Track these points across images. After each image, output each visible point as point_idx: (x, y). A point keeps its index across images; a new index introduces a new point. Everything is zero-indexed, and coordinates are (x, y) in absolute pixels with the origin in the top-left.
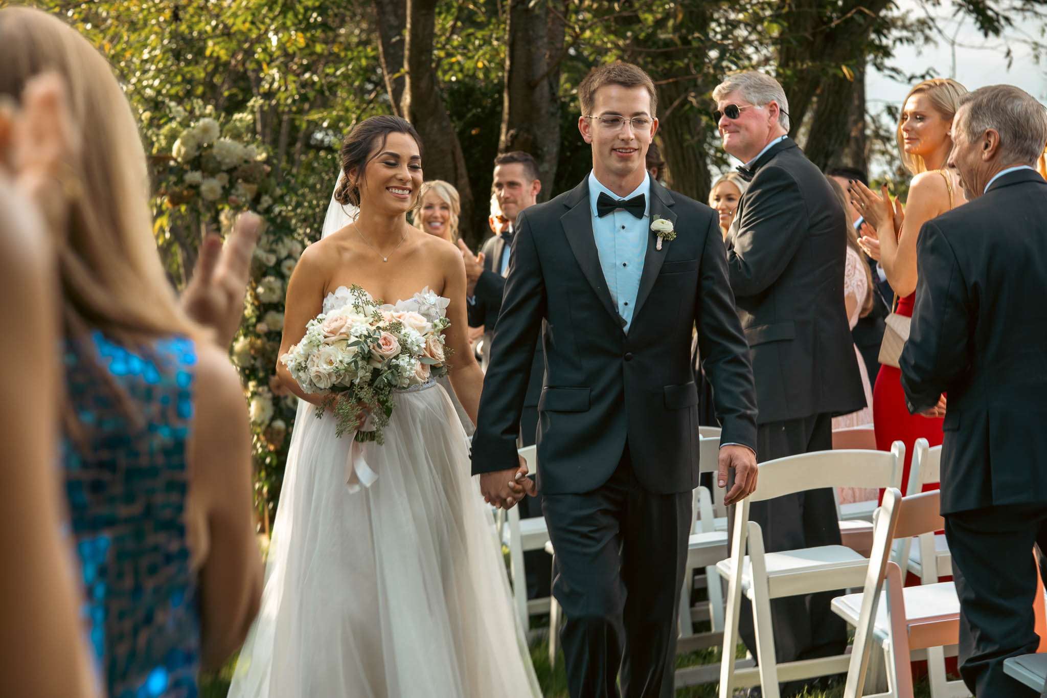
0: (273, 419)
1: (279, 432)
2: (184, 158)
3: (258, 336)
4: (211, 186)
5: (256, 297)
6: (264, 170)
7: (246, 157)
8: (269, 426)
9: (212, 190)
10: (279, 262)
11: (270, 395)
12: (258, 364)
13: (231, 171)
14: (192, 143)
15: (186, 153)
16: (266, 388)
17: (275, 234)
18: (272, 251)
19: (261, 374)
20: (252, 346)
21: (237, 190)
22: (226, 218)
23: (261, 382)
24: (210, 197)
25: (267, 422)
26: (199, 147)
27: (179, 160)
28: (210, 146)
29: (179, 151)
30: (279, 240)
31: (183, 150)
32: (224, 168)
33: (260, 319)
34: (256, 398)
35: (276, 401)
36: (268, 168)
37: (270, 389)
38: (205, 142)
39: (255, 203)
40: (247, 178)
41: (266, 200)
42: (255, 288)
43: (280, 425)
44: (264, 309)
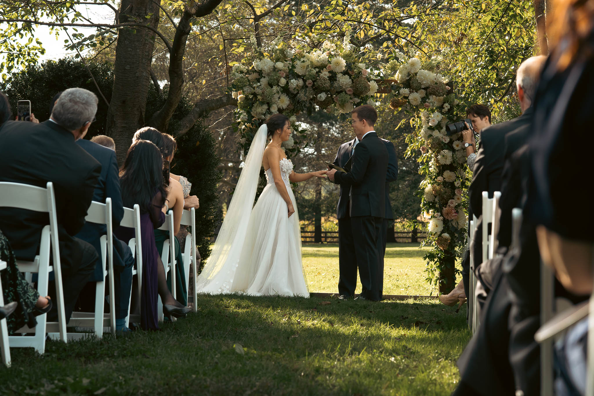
0: (443, 232)
1: (446, 240)
2: (401, 81)
3: (439, 184)
4: (415, 97)
5: (437, 161)
6: (445, 88)
7: (435, 81)
8: (440, 236)
9: (415, 99)
10: (452, 142)
11: (442, 218)
12: (437, 200)
13: (427, 88)
14: (405, 72)
15: (402, 77)
16: (439, 214)
18: (448, 135)
19: (437, 206)
20: (434, 189)
21: (429, 99)
22: (424, 115)
23: (437, 210)
24: (415, 103)
25: (439, 233)
26: (409, 74)
27: (398, 81)
28: (416, 74)
29: (398, 76)
31: (400, 76)
32: (423, 87)
33: (440, 173)
34: (433, 219)
35: (445, 222)
36: (448, 87)
37: (442, 215)
38: (413, 72)
39: (440, 108)
40: (435, 93)
41: (447, 106)
42: (436, 156)
43: (446, 235)
44: (442, 169)
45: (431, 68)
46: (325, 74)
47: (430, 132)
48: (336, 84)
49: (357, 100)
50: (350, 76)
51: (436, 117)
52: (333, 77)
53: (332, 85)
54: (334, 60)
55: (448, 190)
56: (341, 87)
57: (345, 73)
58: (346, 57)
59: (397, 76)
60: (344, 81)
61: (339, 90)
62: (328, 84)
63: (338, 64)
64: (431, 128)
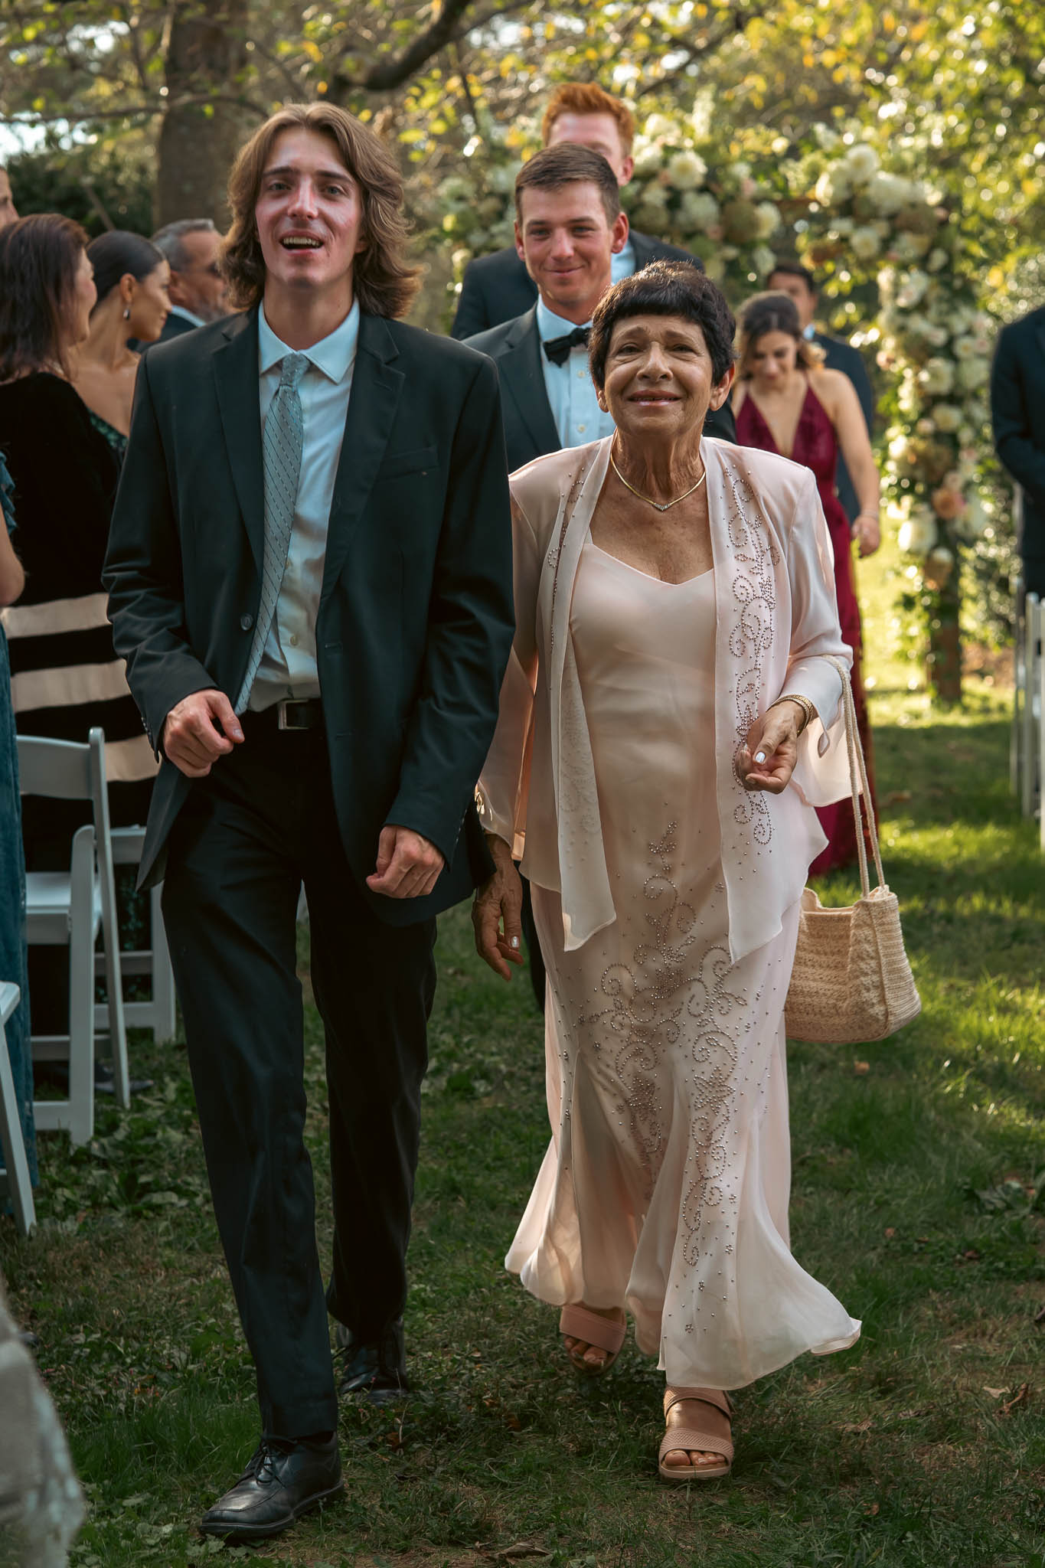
0: (934, 548)
1: (941, 565)
2: (831, 200)
3: (923, 437)
4: (866, 239)
5: (919, 385)
6: (935, 216)
7: (911, 199)
8: (928, 556)
9: (866, 244)
10: (951, 341)
11: (931, 517)
12: (919, 474)
13: (892, 217)
14: (842, 181)
15: (833, 192)
16: (926, 507)
17: (949, 301)
18: (943, 325)
19: (920, 488)
20: (912, 449)
21: (899, 243)
22: (886, 279)
23: (921, 499)
24: (864, 253)
25: (925, 550)
26: (850, 185)
27: (824, 203)
28: (866, 184)
29: (827, 192)
30: (954, 309)
31: (829, 190)
32: (883, 212)
33: (925, 413)
34: (911, 519)
35: (941, 524)
36: (941, 213)
37: (932, 508)
38: (858, 180)
39: (923, 262)
40: (913, 228)
41: (938, 258)
42: (916, 374)
43: (943, 556)
44: (929, 402)
45: (900, 169)
46: (655, 195)
47: (900, 320)
48: (681, 217)
49: (731, 252)
50: (714, 195)
51: (915, 284)
52: (674, 201)
53: (672, 221)
54: (676, 160)
55: (944, 452)
56: (693, 223)
57: (703, 190)
58: (703, 151)
59: (823, 190)
60: (701, 209)
61: (689, 229)
62: (663, 219)
63: (685, 169)
64: (904, 312)
